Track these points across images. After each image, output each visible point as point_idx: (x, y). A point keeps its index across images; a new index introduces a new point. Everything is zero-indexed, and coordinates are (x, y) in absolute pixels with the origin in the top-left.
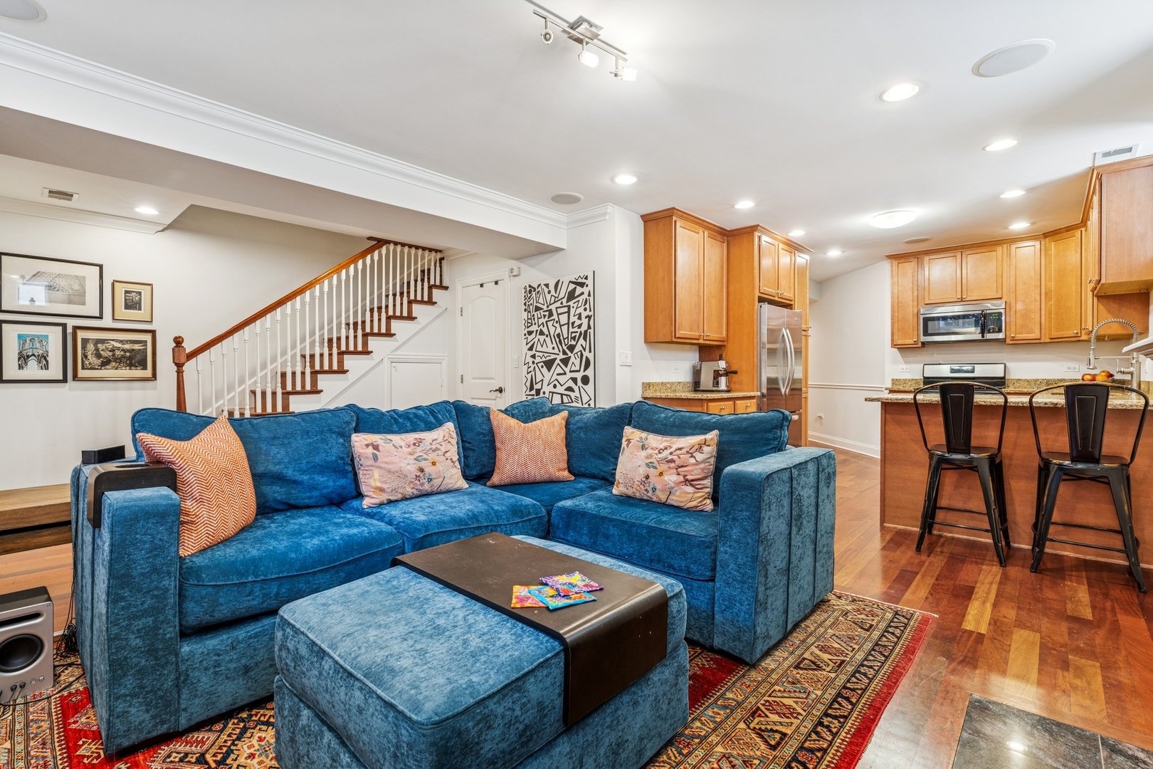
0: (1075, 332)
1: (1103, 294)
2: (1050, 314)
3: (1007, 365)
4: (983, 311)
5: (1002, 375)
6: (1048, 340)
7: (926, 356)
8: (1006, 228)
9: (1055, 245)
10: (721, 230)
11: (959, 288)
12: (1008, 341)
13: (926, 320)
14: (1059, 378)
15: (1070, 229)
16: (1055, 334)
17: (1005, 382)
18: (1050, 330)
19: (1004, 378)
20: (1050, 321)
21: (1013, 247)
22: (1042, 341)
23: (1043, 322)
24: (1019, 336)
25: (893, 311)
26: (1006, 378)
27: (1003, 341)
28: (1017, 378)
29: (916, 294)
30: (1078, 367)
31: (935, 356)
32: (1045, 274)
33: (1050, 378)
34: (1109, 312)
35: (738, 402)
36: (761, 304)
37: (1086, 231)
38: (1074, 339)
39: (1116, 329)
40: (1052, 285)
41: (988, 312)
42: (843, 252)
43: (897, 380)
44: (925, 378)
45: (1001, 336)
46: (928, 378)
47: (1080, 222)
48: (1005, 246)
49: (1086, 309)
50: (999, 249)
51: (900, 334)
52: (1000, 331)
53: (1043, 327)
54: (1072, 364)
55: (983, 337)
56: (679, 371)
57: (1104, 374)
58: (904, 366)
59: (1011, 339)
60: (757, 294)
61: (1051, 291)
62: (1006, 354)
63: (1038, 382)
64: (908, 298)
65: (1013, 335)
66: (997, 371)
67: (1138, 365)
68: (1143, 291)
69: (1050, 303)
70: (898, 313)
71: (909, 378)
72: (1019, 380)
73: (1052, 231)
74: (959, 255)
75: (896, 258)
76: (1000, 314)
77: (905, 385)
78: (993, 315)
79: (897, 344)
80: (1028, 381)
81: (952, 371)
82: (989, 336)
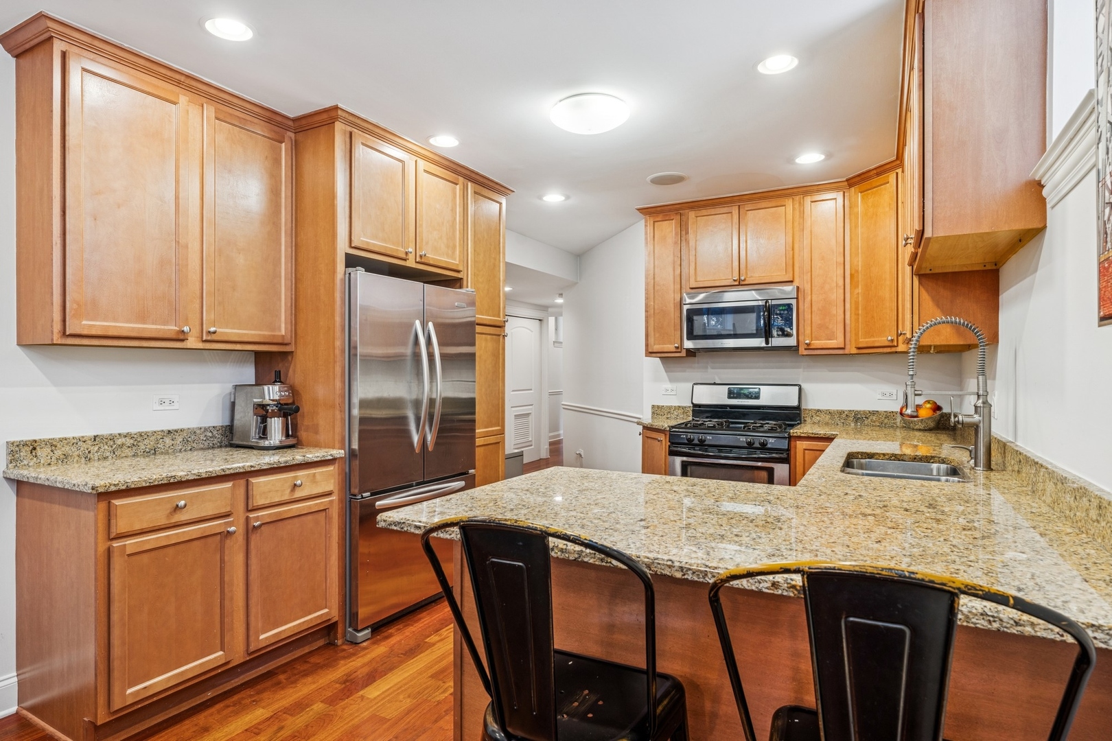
0: (890, 338)
1: (928, 272)
2: (857, 309)
3: (804, 386)
4: (767, 301)
5: (795, 403)
6: (854, 351)
7: (696, 371)
9: (863, 198)
10: (268, 114)
11: (736, 264)
12: (802, 351)
13: (692, 313)
14: (871, 409)
15: (882, 170)
16: (864, 341)
17: (799, 415)
18: (857, 334)
19: (798, 408)
20: (857, 320)
21: (808, 199)
22: (847, 351)
23: (848, 322)
24: (817, 343)
25: (647, 298)
26: (803, 407)
27: (793, 350)
28: (817, 408)
29: (678, 272)
30: (895, 393)
31: (710, 370)
32: (851, 245)
33: (859, 409)
34: (937, 304)
35: (254, 480)
36: (350, 270)
37: (903, 172)
38: (888, 350)
39: (947, 336)
40: (860, 262)
41: (774, 302)
42: (568, 198)
43: (658, 406)
44: (695, 406)
45: (791, 342)
46: (700, 406)
47: (895, 158)
48: (797, 198)
49: (903, 300)
50: (789, 203)
51: (657, 335)
52: (790, 333)
53: (848, 328)
54: (888, 389)
55: (767, 342)
56: (176, 406)
57: (928, 406)
58: (669, 386)
59: (806, 347)
60: (342, 247)
61: (857, 271)
62: (801, 370)
63: (844, 416)
64: (667, 276)
65: (807, 342)
66: (787, 397)
67: (986, 410)
68: (988, 267)
69: (856, 291)
70: (654, 302)
71: (674, 405)
72: (818, 411)
73: (859, 175)
74: (735, 211)
75: (654, 213)
76: (789, 307)
77: (669, 416)
78: (781, 308)
79: (654, 351)
80: (830, 413)
81: (731, 395)
82: (777, 341)
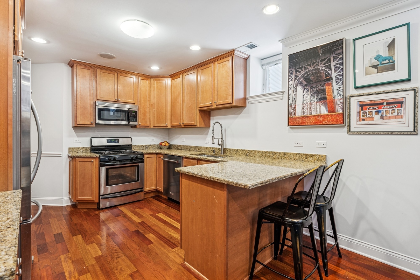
0: (166, 124)
2: (154, 115)
3: (133, 138)
4: (129, 109)
6: (153, 127)
8: (149, 67)
9: (156, 83)
11: (116, 94)
12: (137, 126)
13: (100, 110)
14: (150, 144)
15: (164, 77)
16: (156, 125)
18: (154, 122)
19: (131, 145)
20: (154, 118)
21: (140, 78)
22: (150, 127)
31: (96, 132)
34: (202, 117)
38: (165, 127)
40: (155, 101)
41: (131, 110)
43: (72, 148)
44: (92, 146)
45: (136, 123)
46: (94, 146)
48: (136, 77)
50: (134, 77)
51: (81, 117)
52: (136, 121)
53: (151, 120)
54: (153, 138)
55: (129, 123)
58: (77, 139)
59: (140, 125)
62: (130, 132)
63: (143, 147)
64: (87, 93)
65: (140, 123)
69: (154, 109)
70: (80, 103)
71: (81, 147)
72: (136, 146)
73: (155, 76)
74: (116, 74)
75: (79, 64)
76: (136, 112)
77: (78, 152)
78: (133, 112)
79: (80, 124)
80: (139, 146)
81: (108, 141)
82: (132, 123)
